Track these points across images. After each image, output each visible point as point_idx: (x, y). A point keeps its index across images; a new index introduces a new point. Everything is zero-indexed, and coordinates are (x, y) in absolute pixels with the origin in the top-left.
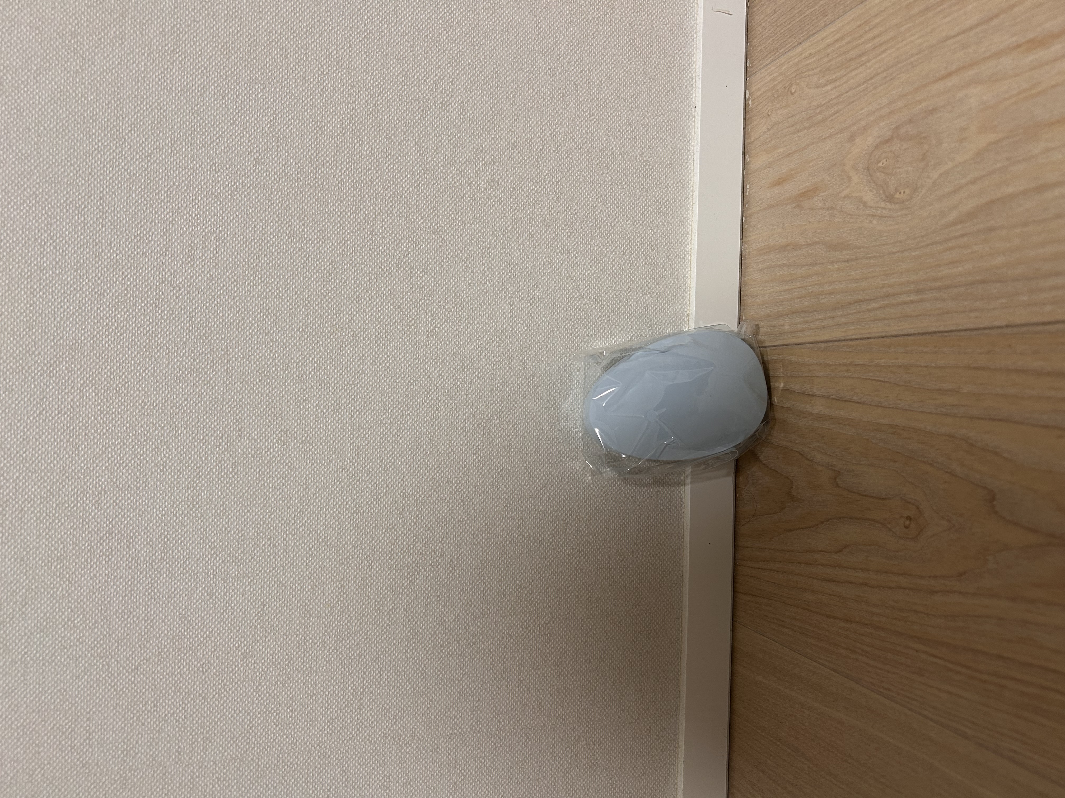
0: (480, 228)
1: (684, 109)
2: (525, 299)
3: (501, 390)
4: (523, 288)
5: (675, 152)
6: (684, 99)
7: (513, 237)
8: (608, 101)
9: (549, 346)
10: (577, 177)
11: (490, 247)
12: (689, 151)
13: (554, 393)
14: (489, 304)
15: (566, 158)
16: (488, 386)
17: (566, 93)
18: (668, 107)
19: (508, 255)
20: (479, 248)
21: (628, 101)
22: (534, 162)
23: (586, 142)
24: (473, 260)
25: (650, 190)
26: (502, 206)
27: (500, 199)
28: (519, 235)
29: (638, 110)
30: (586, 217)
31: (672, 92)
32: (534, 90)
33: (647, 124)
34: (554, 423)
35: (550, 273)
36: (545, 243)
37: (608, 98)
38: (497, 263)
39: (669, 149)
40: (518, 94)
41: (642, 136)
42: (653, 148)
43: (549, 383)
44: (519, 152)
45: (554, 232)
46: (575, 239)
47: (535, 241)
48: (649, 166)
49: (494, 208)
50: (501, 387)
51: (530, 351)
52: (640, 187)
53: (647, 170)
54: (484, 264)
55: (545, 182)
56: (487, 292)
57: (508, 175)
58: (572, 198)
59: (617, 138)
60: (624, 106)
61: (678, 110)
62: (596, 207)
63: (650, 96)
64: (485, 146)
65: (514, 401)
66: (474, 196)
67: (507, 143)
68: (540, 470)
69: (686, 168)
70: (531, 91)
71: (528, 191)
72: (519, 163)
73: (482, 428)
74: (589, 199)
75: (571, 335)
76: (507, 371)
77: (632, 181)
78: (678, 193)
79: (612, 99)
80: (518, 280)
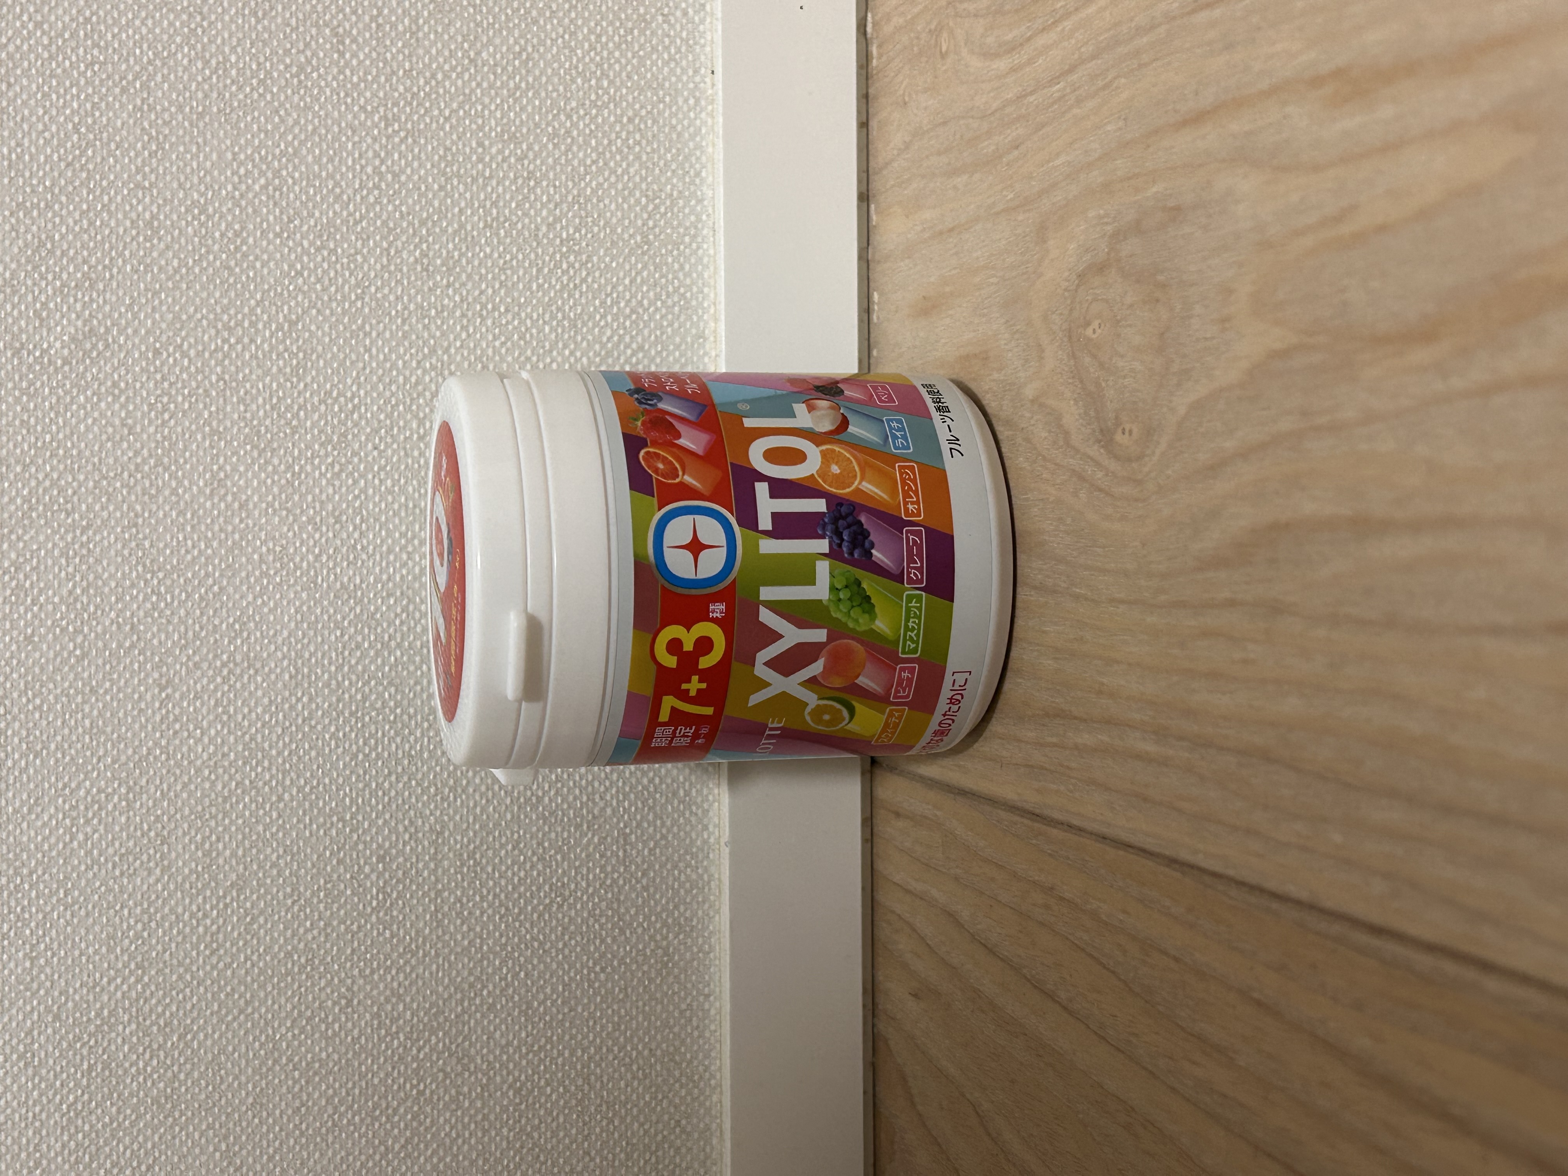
0: (55, 476)
1: (679, 79)
2: (205, 666)
3: (138, 936)
4: (196, 636)
5: (656, 207)
6: (678, 51)
7: (158, 491)
8: (440, 76)
9: (287, 796)
10: (353, 303)
11: (89, 526)
12: (700, 201)
13: (307, 931)
14: (93, 691)
15: (318, 250)
16: (97, 928)
17: (308, 62)
18: (629, 77)
19: (147, 544)
20: (55, 532)
21: (504, 69)
22: (216, 272)
23: (377, 201)
24: (37, 567)
25: (584, 324)
26: (122, 406)
27: (115, 385)
28: (180, 483)
29: (537, 94)
30: (389, 416)
31: (642, 32)
32: (207, 63)
33: (568, 132)
34: (309, 1020)
35: (280, 584)
36: (261, 500)
37: (440, 67)
38: (112, 569)
39: (638, 202)
40: (159, 78)
41: (553, 168)
42: (588, 200)
43: (289, 902)
44: (168, 248)
45: (289, 467)
46: (355, 482)
47: (229, 498)
48: (578, 254)
49: (96, 414)
50: (139, 926)
51: (226, 814)
52: (553, 317)
53: (571, 265)
54: (70, 577)
55: (252, 324)
56: (84, 655)
57: (135, 316)
58: (342, 364)
59: (474, 180)
60: (491, 86)
61: (661, 86)
62: (417, 383)
63: (573, 50)
64: (62, 237)
65: (180, 964)
66: (31, 384)
67: (128, 223)
68: (271, 1158)
69: (695, 252)
70: (200, 65)
71: (199, 354)
72: (168, 279)
73: (85, 1052)
74: (394, 365)
75: (355, 756)
76: (158, 881)
77: (528, 302)
78: (671, 324)
79: (453, 69)
80: (182, 612)
